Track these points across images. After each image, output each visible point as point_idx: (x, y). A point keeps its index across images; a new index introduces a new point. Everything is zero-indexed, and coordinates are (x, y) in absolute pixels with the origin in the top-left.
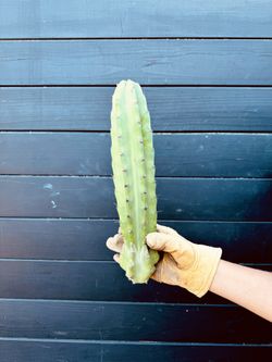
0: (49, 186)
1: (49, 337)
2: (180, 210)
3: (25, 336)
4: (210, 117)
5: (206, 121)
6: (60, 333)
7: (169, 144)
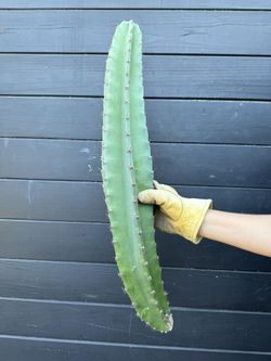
0: (87, 150)
1: (79, 300)
2: (212, 176)
3: (56, 299)
4: (244, 85)
5: (240, 89)
6: (90, 296)
7: (204, 110)
